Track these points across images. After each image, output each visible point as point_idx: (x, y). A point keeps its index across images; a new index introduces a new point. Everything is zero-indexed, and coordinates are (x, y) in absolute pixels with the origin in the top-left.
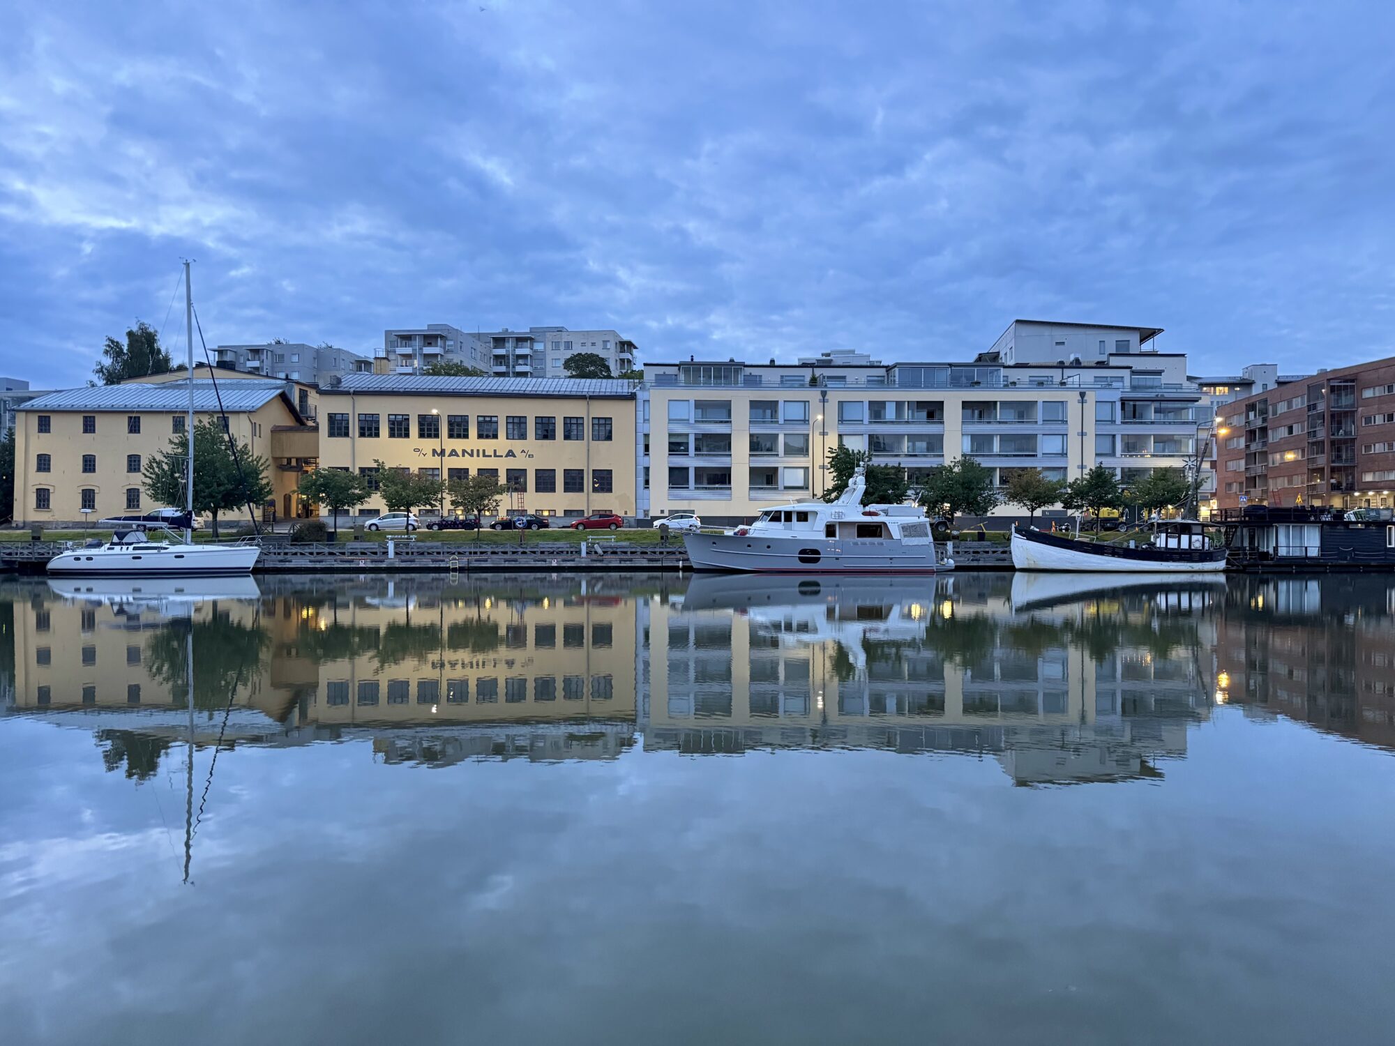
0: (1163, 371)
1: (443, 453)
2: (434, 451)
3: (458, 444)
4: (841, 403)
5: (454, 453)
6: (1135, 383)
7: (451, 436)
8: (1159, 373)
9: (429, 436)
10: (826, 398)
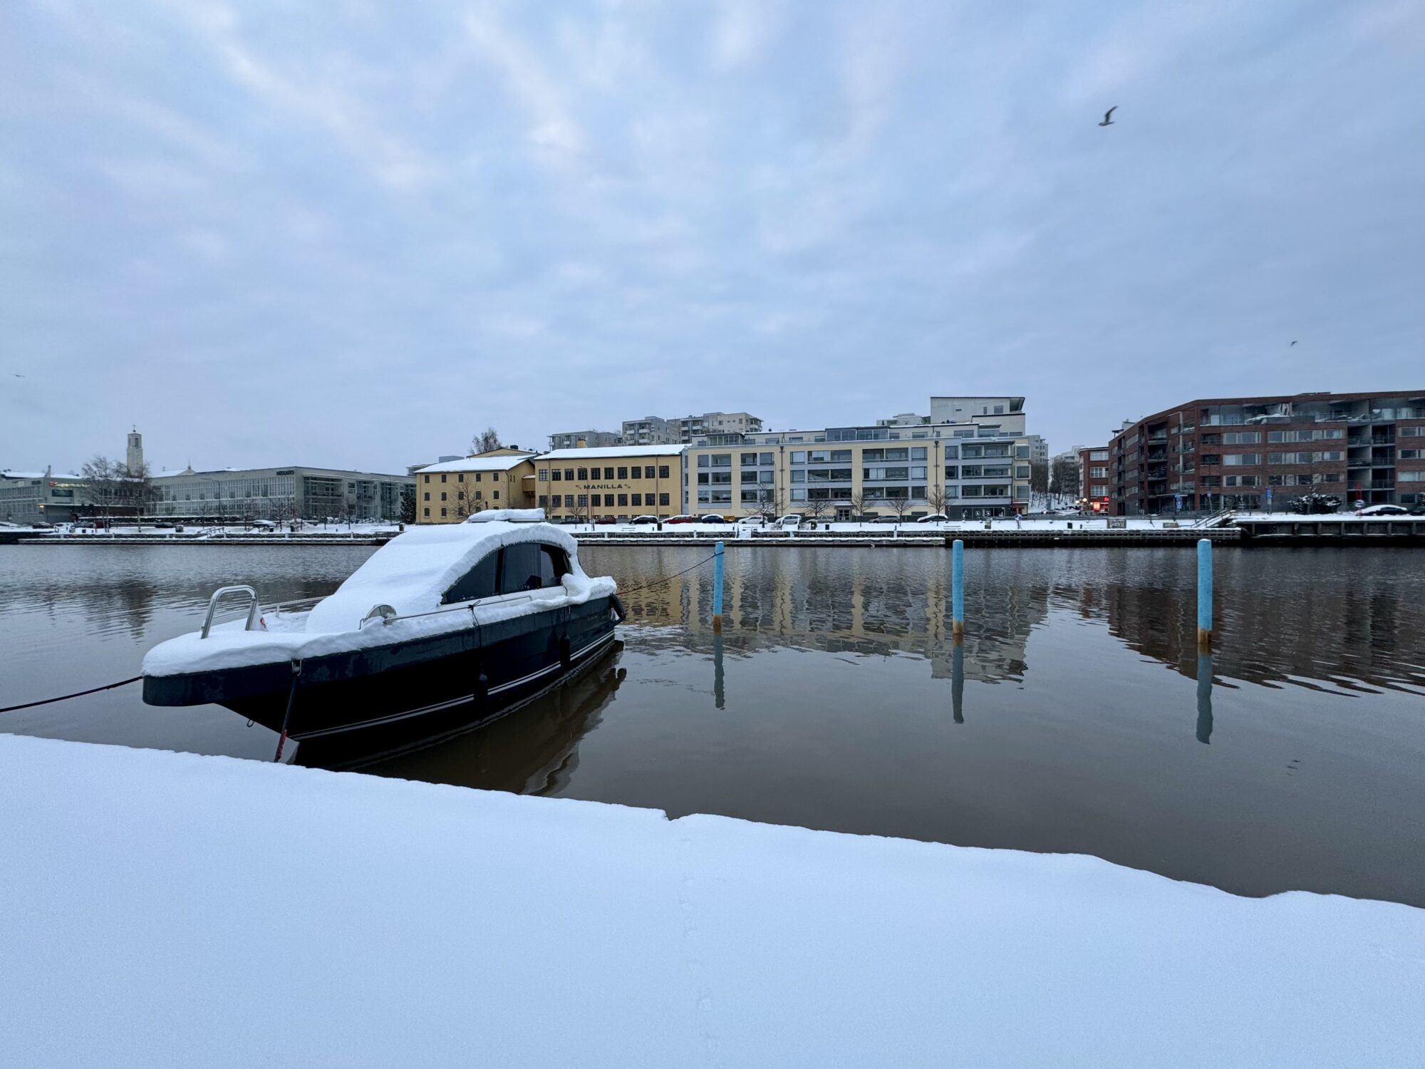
0: (1000, 425)
1: (589, 487)
2: (585, 486)
3: (595, 482)
4: (792, 453)
5: (593, 487)
6: (981, 433)
7: (593, 478)
8: (998, 426)
9: (583, 479)
10: (784, 450)
